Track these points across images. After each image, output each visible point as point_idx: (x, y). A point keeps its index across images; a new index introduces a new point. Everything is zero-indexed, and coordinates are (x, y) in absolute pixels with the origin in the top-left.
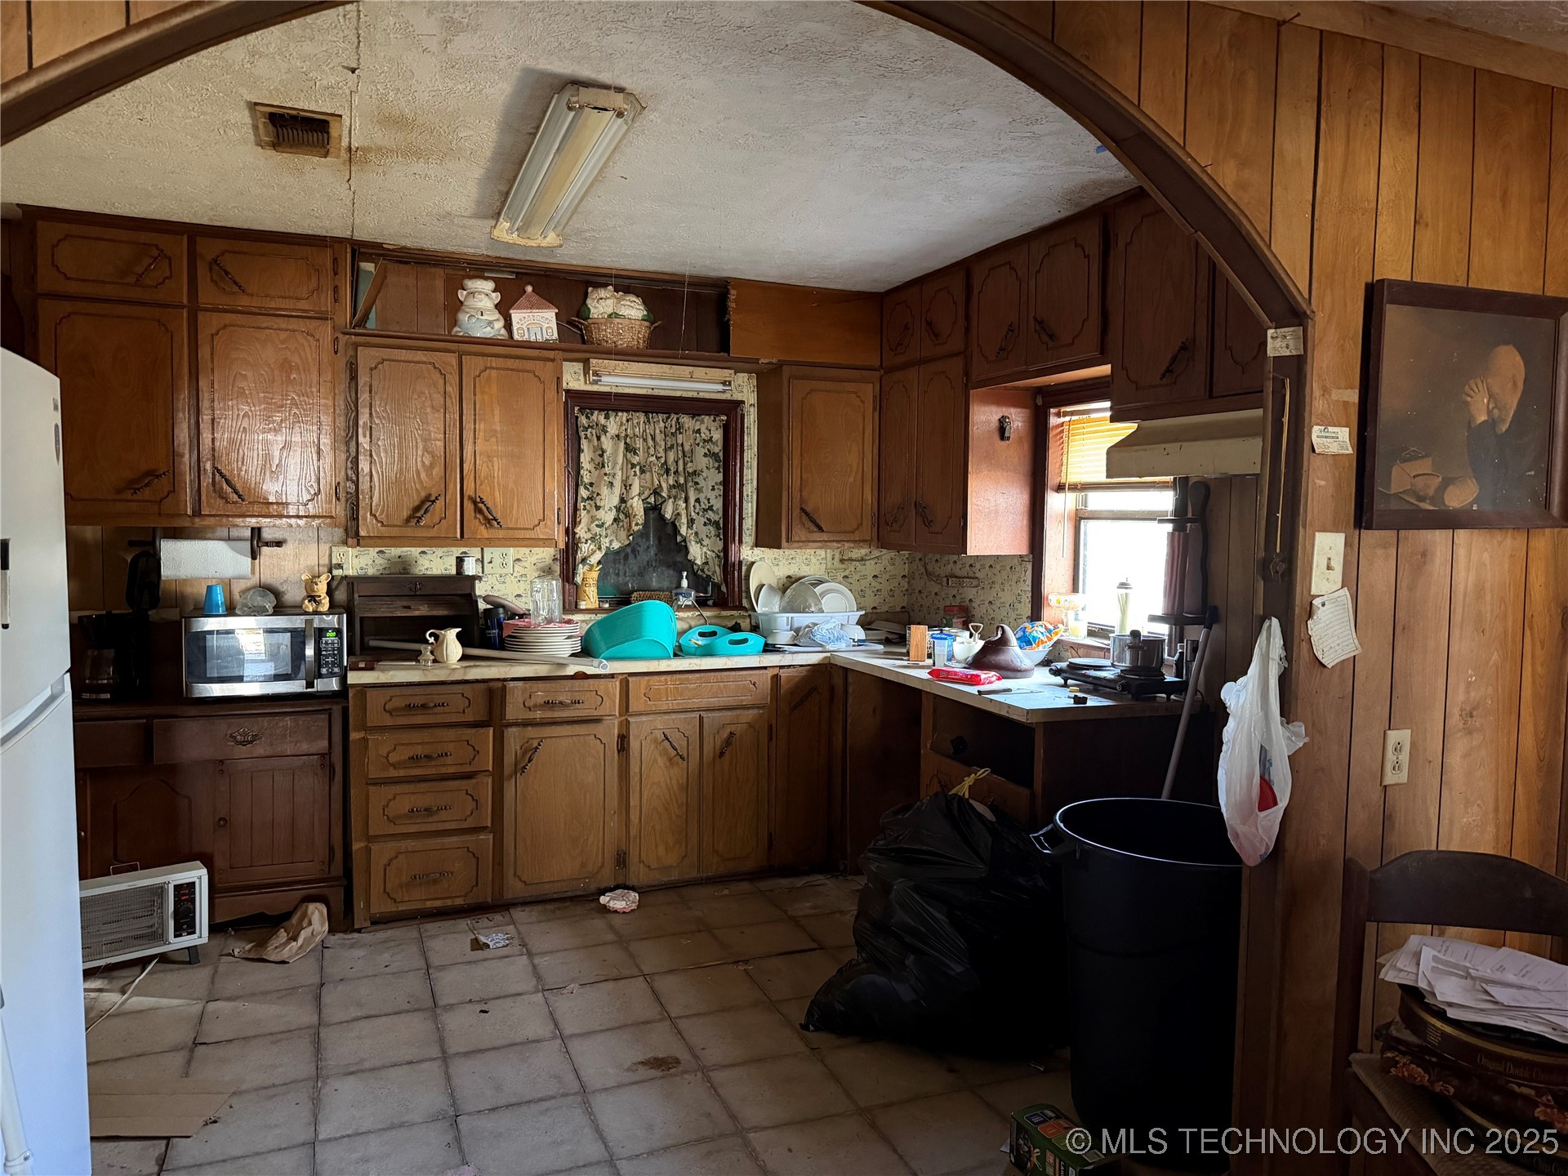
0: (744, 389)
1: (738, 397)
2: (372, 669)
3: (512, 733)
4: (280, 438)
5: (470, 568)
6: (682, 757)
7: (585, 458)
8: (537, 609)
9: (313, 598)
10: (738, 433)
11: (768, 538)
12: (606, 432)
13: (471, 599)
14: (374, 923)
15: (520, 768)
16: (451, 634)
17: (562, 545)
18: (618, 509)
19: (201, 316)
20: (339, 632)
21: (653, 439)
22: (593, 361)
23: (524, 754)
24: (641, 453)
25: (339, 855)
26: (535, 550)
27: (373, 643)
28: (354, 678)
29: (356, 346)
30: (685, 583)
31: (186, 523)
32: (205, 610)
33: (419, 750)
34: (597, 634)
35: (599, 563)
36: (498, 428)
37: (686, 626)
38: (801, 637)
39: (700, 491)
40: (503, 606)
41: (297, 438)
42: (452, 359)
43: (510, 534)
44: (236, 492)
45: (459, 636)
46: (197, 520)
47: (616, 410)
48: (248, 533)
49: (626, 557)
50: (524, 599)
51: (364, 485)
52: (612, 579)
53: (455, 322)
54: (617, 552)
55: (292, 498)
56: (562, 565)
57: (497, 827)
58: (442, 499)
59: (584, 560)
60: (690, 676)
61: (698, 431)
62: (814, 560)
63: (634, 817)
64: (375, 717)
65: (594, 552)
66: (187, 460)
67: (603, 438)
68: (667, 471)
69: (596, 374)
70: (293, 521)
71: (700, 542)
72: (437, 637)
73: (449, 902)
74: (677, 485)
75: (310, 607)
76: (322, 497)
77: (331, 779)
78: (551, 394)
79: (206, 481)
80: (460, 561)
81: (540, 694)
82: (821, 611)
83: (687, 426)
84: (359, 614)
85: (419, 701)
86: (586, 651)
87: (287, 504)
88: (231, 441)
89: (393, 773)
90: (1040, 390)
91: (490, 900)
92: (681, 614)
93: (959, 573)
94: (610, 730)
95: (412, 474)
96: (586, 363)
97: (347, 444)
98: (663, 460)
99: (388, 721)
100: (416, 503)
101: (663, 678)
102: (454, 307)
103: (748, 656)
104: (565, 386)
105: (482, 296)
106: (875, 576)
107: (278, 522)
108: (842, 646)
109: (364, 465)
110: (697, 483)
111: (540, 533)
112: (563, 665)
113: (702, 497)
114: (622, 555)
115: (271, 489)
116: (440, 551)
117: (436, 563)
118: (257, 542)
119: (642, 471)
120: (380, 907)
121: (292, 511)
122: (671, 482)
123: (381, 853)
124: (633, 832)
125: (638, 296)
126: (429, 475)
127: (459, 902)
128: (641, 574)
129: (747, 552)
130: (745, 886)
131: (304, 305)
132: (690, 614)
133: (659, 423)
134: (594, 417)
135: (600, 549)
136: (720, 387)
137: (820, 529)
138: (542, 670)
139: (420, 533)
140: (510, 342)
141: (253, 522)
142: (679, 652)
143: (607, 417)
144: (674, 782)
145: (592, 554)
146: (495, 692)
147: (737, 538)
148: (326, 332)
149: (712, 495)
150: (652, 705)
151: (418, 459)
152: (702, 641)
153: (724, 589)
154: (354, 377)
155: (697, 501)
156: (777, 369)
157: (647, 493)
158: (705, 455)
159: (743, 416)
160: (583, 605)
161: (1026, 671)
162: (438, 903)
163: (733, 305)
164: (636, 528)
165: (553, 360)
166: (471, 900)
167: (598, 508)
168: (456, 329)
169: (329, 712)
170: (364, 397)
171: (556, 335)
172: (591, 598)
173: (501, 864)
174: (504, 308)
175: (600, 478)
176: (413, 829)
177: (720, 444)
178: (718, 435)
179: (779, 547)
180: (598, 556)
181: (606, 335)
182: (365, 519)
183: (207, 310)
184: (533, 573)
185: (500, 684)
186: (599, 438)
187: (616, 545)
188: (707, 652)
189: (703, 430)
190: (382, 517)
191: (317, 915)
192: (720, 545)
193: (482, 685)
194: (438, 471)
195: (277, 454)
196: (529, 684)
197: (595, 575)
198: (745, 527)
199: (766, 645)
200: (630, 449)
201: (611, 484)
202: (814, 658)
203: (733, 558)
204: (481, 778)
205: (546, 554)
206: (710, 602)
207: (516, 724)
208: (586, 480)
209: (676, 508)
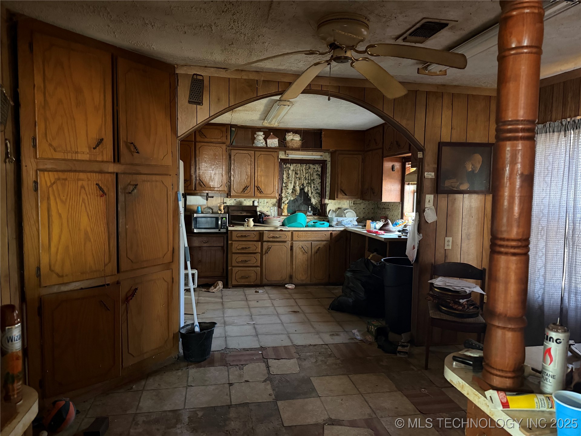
0: (327, 157)
1: (325, 159)
2: (234, 227)
3: (265, 243)
4: (214, 172)
5: (256, 204)
6: (306, 252)
7: (285, 176)
8: (271, 214)
9: (220, 210)
10: (325, 169)
11: (332, 198)
12: (290, 169)
13: (256, 212)
14: (233, 287)
15: (266, 252)
16: (251, 219)
17: (278, 198)
18: (293, 189)
19: (197, 143)
20: (226, 218)
21: (302, 171)
22: (287, 151)
23: (268, 249)
24: (299, 174)
25: (225, 271)
26: (271, 199)
27: (233, 222)
28: (230, 228)
29: (231, 150)
30: (310, 209)
31: (193, 192)
32: (197, 212)
33: (244, 246)
34: (286, 222)
35: (288, 203)
36: (263, 169)
37: (310, 220)
38: (339, 224)
39: (314, 184)
40: (263, 213)
41: (217, 172)
42: (253, 152)
43: (265, 195)
44: (204, 185)
45: (253, 220)
46: (195, 191)
47: (293, 163)
48: (206, 194)
49: (295, 202)
50: (268, 212)
51: (232, 183)
52: (291, 208)
53: (253, 143)
54: (293, 200)
55: (216, 186)
56: (278, 204)
57: (261, 266)
58: (250, 187)
59: (283, 202)
60: (309, 232)
61: (315, 168)
62: (346, 203)
63: (294, 267)
64: (234, 238)
65: (286, 200)
66: (194, 177)
67: (289, 171)
68: (306, 179)
69: (287, 155)
70: (216, 192)
71: (314, 198)
72: (248, 220)
73: (250, 283)
74: (308, 183)
75: (220, 212)
76: (223, 186)
77: (224, 253)
78: (276, 160)
79: (198, 182)
80: (253, 202)
81: (272, 234)
82: (345, 217)
83: (311, 167)
84: (230, 214)
85: (244, 235)
86: (283, 225)
87: (215, 188)
88: (203, 173)
89: (238, 251)
90: (404, 158)
91: (259, 284)
92: (309, 217)
93: (385, 207)
94: (289, 244)
95: (243, 181)
96: (285, 151)
97: (229, 173)
98: (305, 176)
99: (237, 239)
100: (244, 188)
101: (302, 232)
102: (254, 139)
103: (324, 227)
104: (280, 157)
105: (260, 136)
106: (364, 208)
107: (213, 192)
108: (350, 226)
109: (232, 178)
110: (314, 182)
111: (273, 195)
112: (277, 228)
113: (315, 186)
114: (294, 201)
115: (212, 184)
116: (249, 200)
117: (248, 202)
118: (207, 197)
119: (299, 179)
120: (234, 283)
121: (216, 189)
122: (307, 182)
123: (235, 270)
124: (294, 270)
125: (298, 134)
126: (247, 181)
127: (252, 283)
128: (299, 207)
129: (327, 201)
130: (323, 286)
131: (219, 140)
132: (311, 217)
133: (304, 166)
134: (287, 165)
135: (288, 199)
136: (320, 157)
137: (346, 195)
138: (272, 229)
139: (245, 195)
140: (267, 147)
141: (207, 192)
142: (307, 226)
143: (290, 165)
144: (304, 259)
145: (285, 201)
146: (261, 233)
147: (324, 197)
148: (224, 147)
149: (318, 186)
150: (299, 239)
151: (244, 177)
152: (313, 224)
153: (320, 211)
154: (230, 157)
155: (314, 187)
156: (335, 151)
157: (300, 185)
158: (316, 175)
159: (326, 164)
160: (283, 214)
161: (393, 231)
162: (248, 283)
163: (323, 136)
164: (297, 194)
165: (277, 152)
166: (255, 283)
167: (287, 189)
168: (254, 145)
169: (224, 237)
170: (232, 162)
171: (278, 145)
172: (285, 212)
173: (262, 275)
174: (265, 139)
175: (288, 181)
176: (242, 265)
177: (320, 172)
178: (320, 169)
179: (334, 199)
180: (287, 201)
181: (290, 144)
182: (232, 191)
183: (198, 142)
184: (271, 205)
185: (262, 232)
186: (288, 171)
187: (292, 199)
188: (314, 226)
189: (316, 168)
190: (236, 191)
191: (220, 284)
192: (320, 199)
193: (258, 232)
194: (249, 180)
195: (213, 176)
196: (269, 232)
197: (286, 206)
198: (326, 194)
199: (330, 225)
200: (296, 173)
201: (291, 182)
202: (342, 229)
203: (323, 203)
204: (257, 254)
205: (274, 201)
206: (317, 214)
207: (266, 241)
208: (285, 181)
209: (308, 189)
